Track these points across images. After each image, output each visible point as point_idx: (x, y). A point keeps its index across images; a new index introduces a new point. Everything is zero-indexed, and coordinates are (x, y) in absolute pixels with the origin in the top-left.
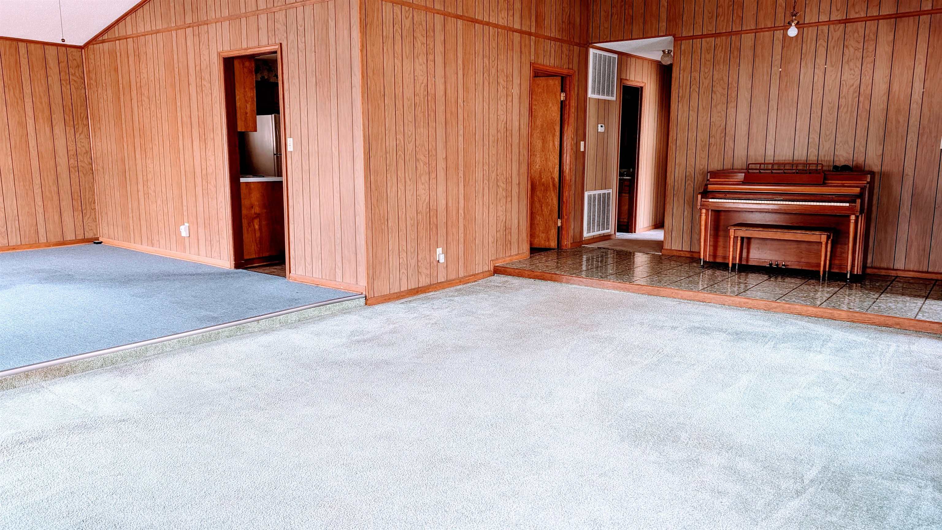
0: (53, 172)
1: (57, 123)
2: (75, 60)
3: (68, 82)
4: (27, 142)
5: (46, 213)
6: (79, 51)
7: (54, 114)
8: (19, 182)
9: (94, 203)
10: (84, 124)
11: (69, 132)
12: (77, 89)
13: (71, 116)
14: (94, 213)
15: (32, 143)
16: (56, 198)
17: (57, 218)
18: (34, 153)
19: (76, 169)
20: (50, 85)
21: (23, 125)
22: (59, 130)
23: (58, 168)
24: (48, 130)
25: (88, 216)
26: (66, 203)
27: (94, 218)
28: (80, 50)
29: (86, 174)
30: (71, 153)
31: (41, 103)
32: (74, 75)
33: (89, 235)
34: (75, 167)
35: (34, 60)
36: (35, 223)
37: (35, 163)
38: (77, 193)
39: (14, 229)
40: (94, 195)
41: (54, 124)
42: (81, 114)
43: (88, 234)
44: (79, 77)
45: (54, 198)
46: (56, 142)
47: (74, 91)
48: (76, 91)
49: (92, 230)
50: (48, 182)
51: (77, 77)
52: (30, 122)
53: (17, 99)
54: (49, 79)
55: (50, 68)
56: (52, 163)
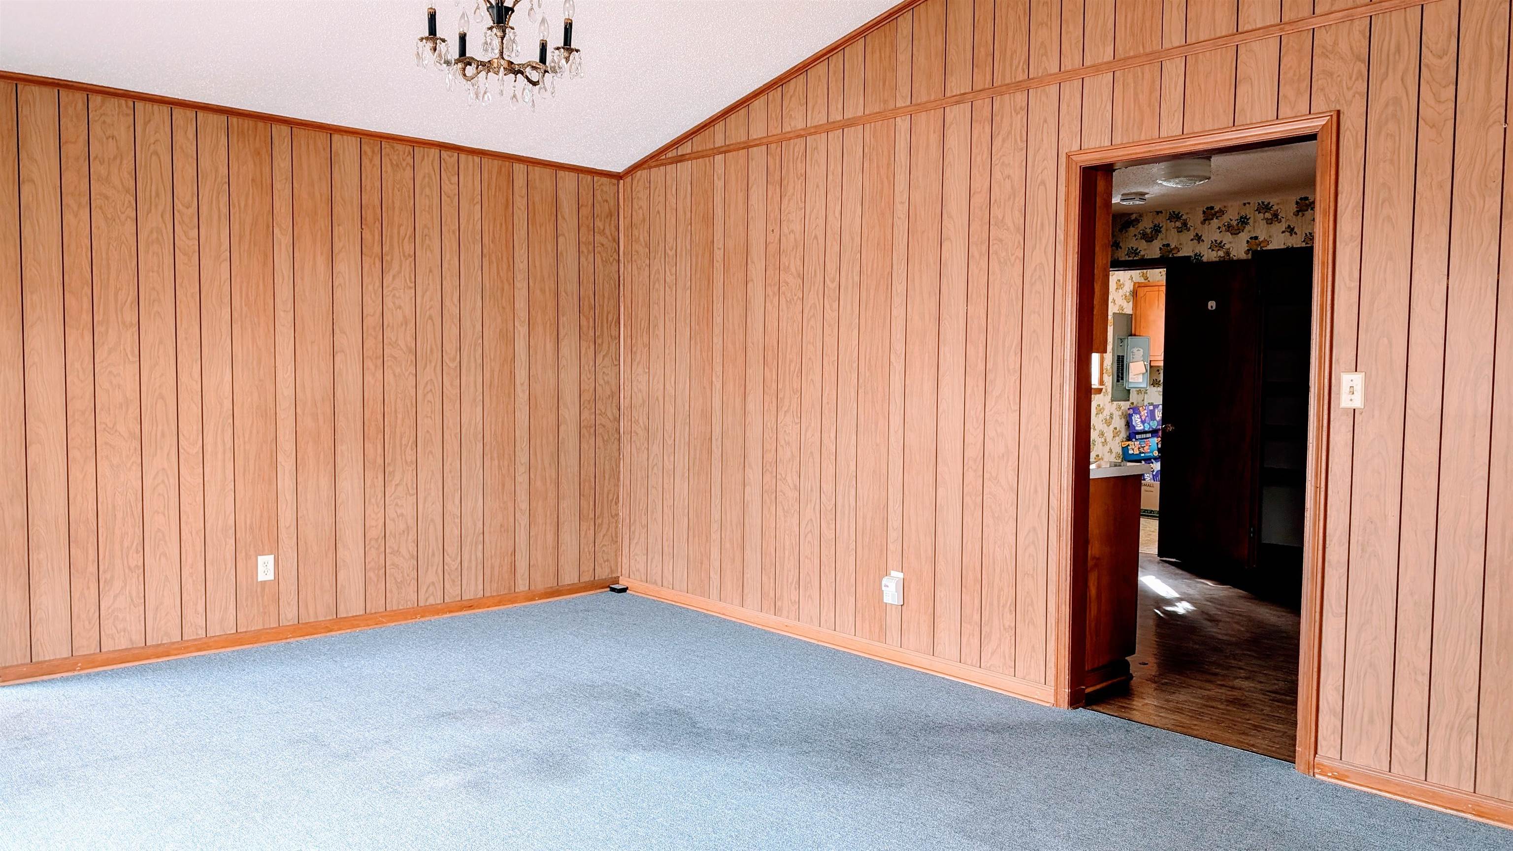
0: (551, 438)
1: (566, 334)
2: (607, 201)
3: (591, 248)
4: (512, 374)
5: (532, 526)
6: (614, 184)
7: (563, 316)
8: (492, 459)
9: (616, 503)
10: (611, 336)
11: (586, 352)
12: (605, 262)
13: (591, 319)
14: (614, 524)
15: (521, 376)
16: (552, 495)
17: (550, 537)
18: (522, 396)
19: (592, 430)
20: (561, 253)
21: (507, 338)
22: (569, 347)
23: (562, 428)
24: (550, 346)
25: (604, 531)
26: (569, 505)
27: (614, 535)
28: (616, 182)
29: (607, 441)
30: (586, 397)
31: (543, 291)
32: (602, 233)
33: (603, 573)
34: (591, 427)
35: (537, 199)
36: (511, 549)
37: (522, 416)
38: (590, 481)
39: (474, 563)
40: (618, 486)
41: (561, 336)
42: (608, 313)
43: (600, 569)
44: (610, 238)
45: (550, 494)
46: (562, 376)
47: (601, 266)
48: (604, 266)
49: (608, 560)
50: (542, 460)
51: (607, 237)
52: (522, 330)
53: (502, 282)
54: (561, 239)
55: (564, 218)
56: (552, 417)
